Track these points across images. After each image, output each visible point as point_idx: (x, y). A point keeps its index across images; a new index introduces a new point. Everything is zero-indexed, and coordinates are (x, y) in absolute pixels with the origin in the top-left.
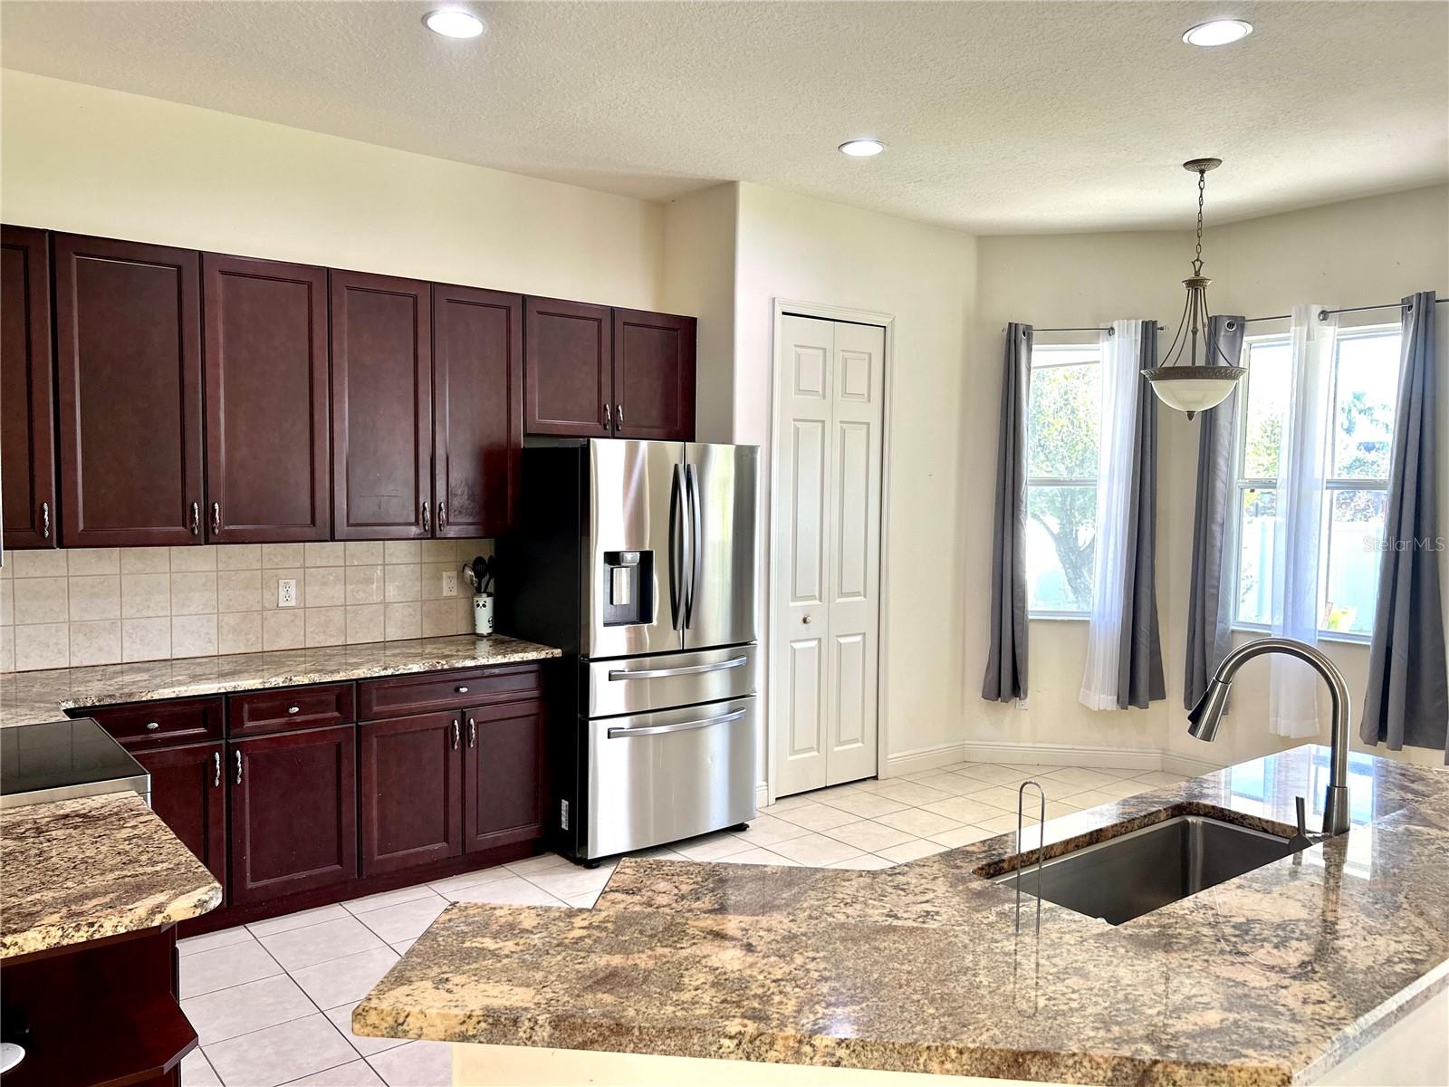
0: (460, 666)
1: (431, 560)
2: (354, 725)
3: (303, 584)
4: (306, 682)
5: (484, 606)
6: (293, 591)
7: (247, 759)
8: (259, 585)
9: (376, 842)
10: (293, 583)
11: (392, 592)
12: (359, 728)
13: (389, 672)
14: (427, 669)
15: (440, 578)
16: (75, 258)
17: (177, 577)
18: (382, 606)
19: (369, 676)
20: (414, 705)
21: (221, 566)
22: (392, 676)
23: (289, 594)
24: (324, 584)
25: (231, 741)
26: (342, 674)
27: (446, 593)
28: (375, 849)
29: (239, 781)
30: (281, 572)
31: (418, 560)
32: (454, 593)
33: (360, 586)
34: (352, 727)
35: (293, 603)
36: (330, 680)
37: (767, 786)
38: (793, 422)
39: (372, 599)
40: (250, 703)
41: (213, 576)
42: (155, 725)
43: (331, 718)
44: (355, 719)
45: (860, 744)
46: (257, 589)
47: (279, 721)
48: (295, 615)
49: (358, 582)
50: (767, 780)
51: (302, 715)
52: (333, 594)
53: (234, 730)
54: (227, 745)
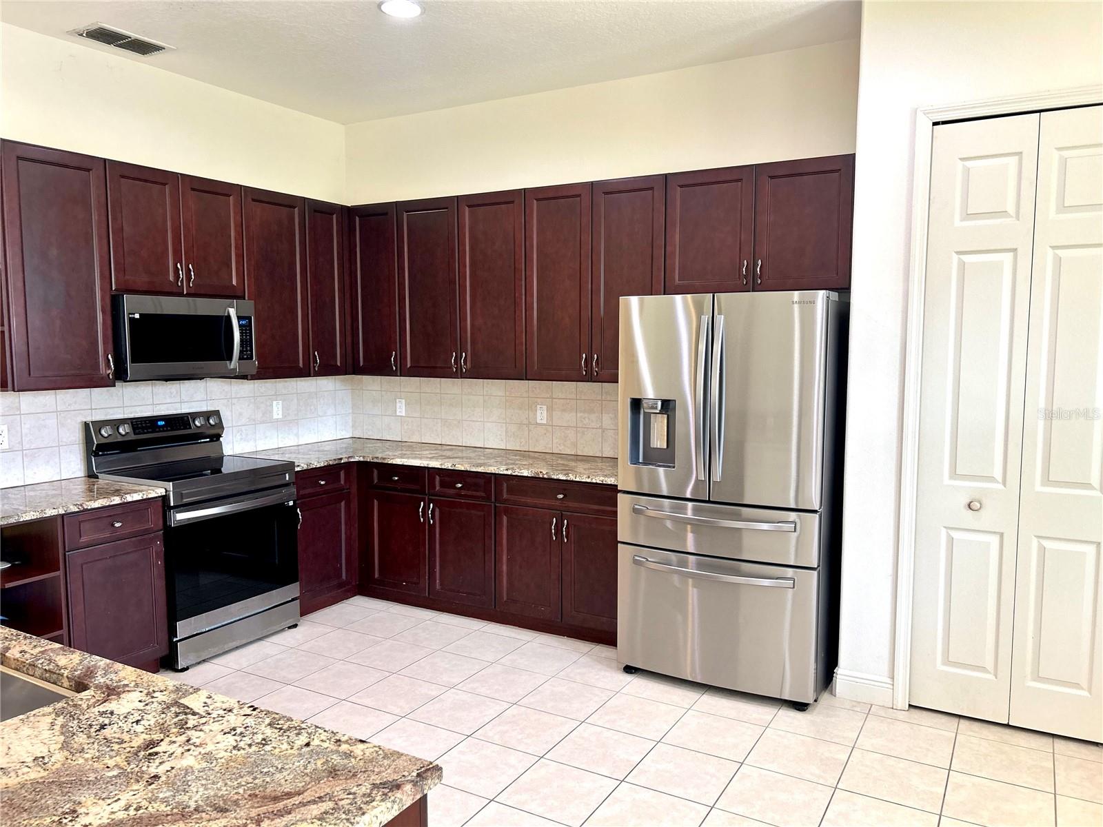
0: (555, 478)
2: (493, 504)
3: (550, 410)
9: (505, 589)
10: (545, 407)
12: (496, 507)
13: (509, 472)
14: (533, 475)
19: (498, 473)
20: (529, 500)
22: (511, 475)
23: (541, 416)
24: (564, 411)
25: (430, 497)
29: (432, 522)
30: (539, 400)
35: (544, 422)
36: (474, 470)
37: (893, 685)
38: (955, 257)
39: (593, 425)
40: (439, 476)
41: (504, 399)
42: (396, 478)
43: (482, 497)
44: (493, 500)
45: (1085, 693)
46: (526, 410)
47: (452, 491)
48: (546, 430)
49: (584, 412)
50: (893, 678)
51: (464, 489)
52: (569, 418)
53: (431, 491)
54: (428, 499)
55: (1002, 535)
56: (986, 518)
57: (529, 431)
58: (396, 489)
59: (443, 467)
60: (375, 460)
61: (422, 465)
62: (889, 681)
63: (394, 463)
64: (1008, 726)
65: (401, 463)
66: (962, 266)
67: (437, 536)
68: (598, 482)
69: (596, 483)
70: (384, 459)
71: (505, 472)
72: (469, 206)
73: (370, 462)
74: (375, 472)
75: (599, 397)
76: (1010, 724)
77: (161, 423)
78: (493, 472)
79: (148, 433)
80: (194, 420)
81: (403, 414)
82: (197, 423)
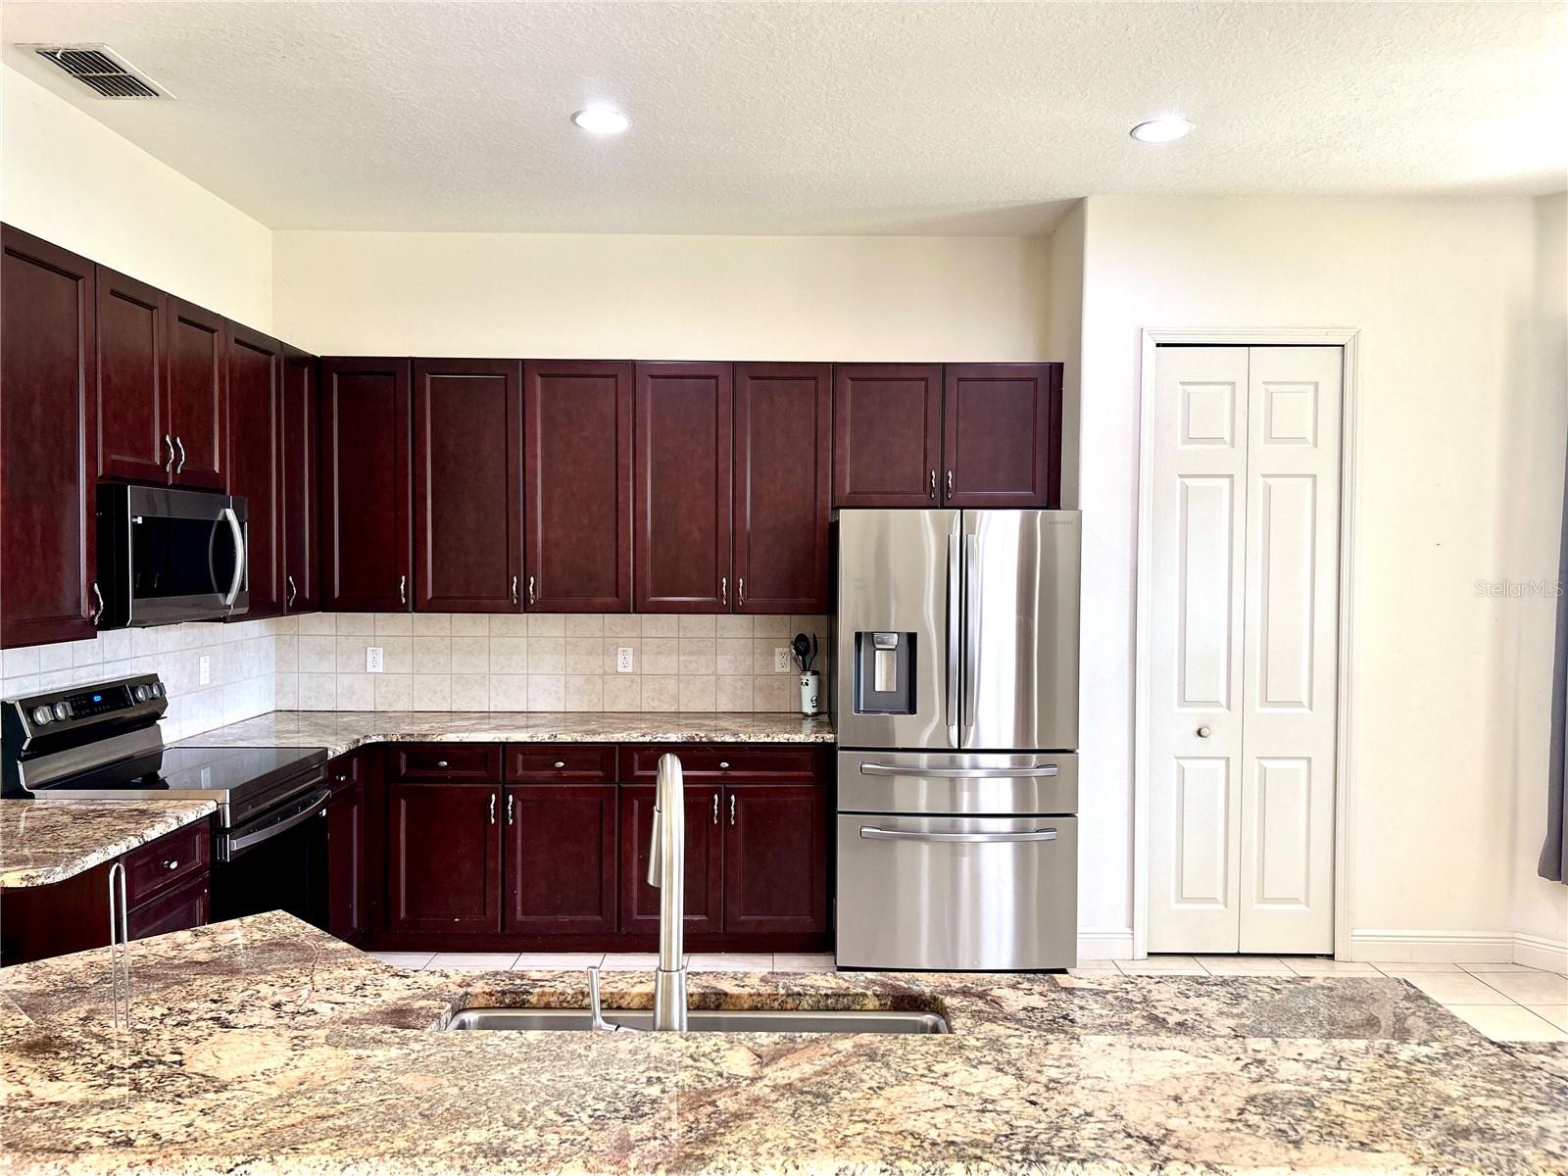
0: (719, 740)
1: (763, 635)
2: (616, 786)
3: (638, 653)
4: (569, 740)
5: (807, 684)
6: (630, 658)
7: (520, 803)
8: (600, 651)
9: (635, 901)
10: (630, 650)
11: (724, 664)
12: (620, 788)
13: (647, 739)
14: (684, 740)
15: (772, 654)
16: (428, 377)
17: (533, 641)
18: (714, 678)
19: (627, 740)
21: (569, 633)
22: (650, 743)
23: (625, 662)
24: (660, 653)
25: (506, 786)
26: (602, 736)
27: (778, 669)
28: (635, 909)
29: (511, 822)
30: (620, 641)
31: (749, 634)
32: (787, 670)
33: (694, 658)
34: (614, 788)
35: (629, 670)
36: (591, 740)
37: (1133, 934)
38: (1178, 479)
39: (703, 671)
40: (524, 754)
41: (562, 641)
42: (445, 763)
43: (597, 777)
44: (617, 780)
45: (1303, 907)
46: (599, 655)
47: (547, 773)
48: (632, 681)
49: (691, 653)
50: (1132, 927)
51: (567, 770)
52: (668, 663)
53: (508, 777)
54: (504, 788)
55: (1228, 759)
56: (1214, 744)
57: (604, 683)
58: (444, 780)
59: (535, 740)
60: (408, 739)
61: (497, 740)
62: (1129, 931)
63: (444, 740)
64: (1238, 955)
65: (457, 740)
66: (1186, 489)
67: (519, 841)
68: (782, 740)
69: (779, 743)
70: (425, 735)
71: (641, 740)
72: (542, 376)
73: (397, 742)
74: (404, 756)
75: (712, 634)
76: (1241, 952)
77: (97, 699)
78: (621, 740)
79: (87, 715)
80: (134, 691)
81: (380, 669)
82: (140, 695)
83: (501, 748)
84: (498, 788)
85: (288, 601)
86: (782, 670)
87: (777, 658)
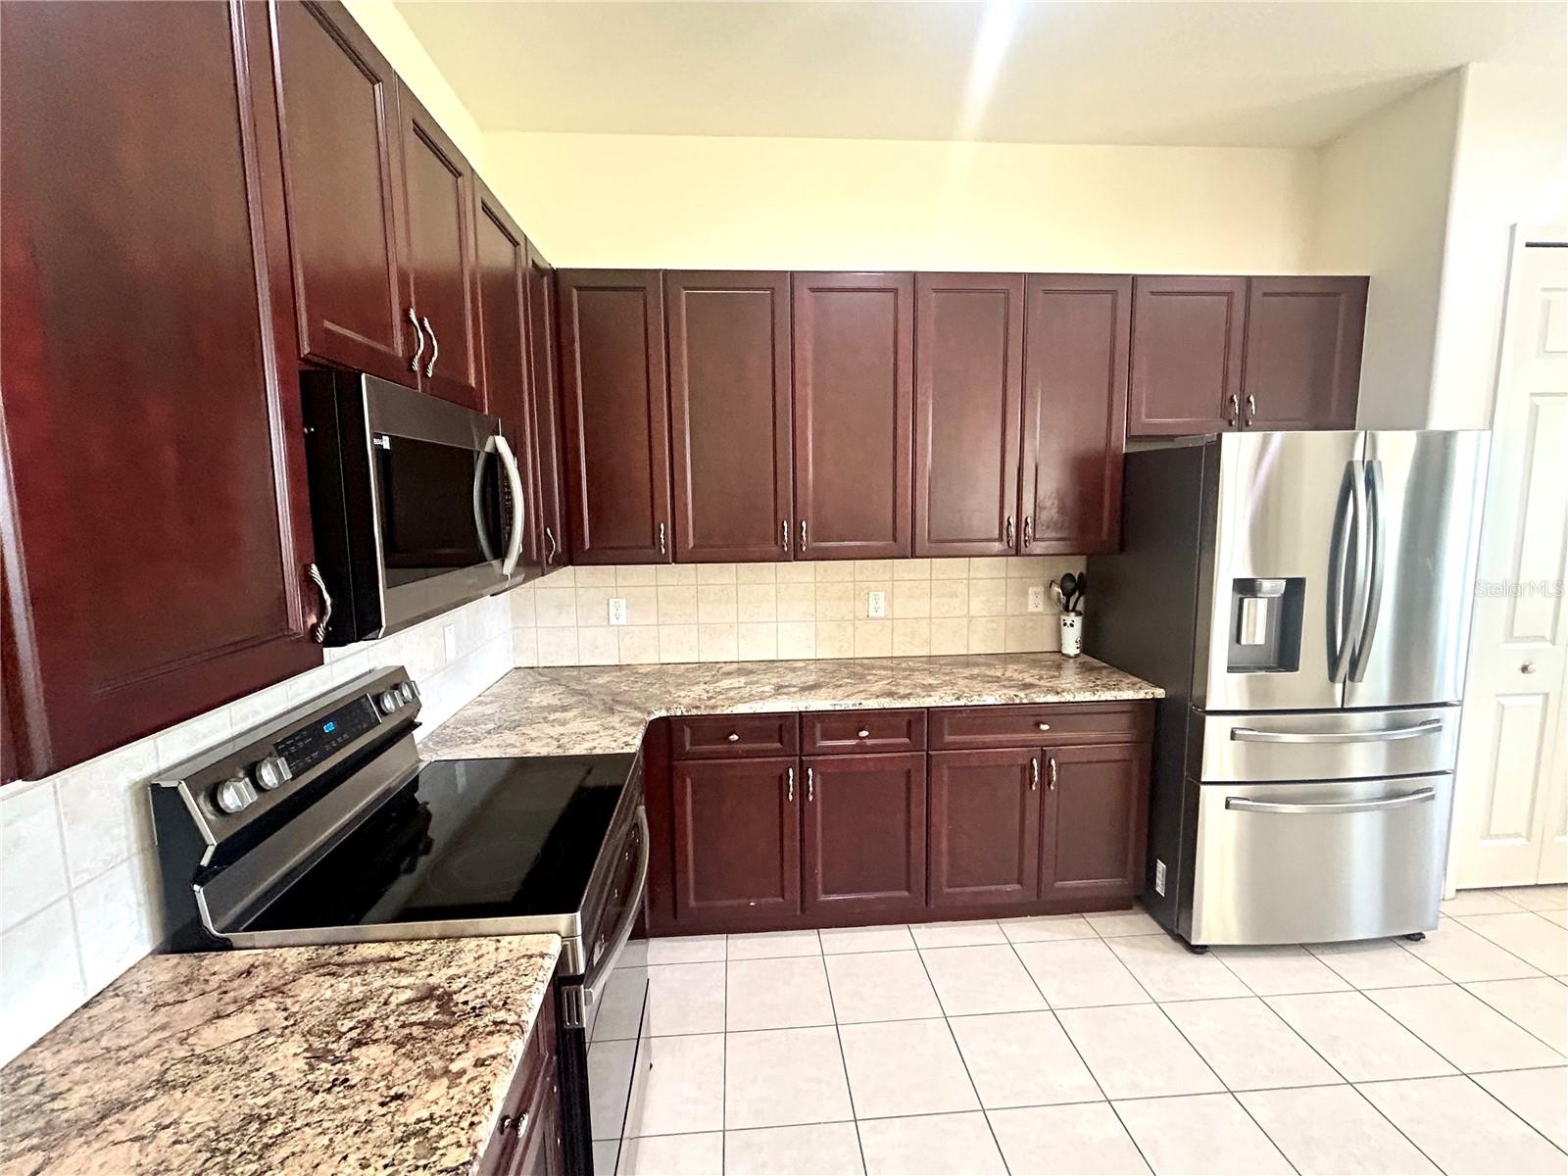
0: (1041, 701)
1: (1016, 574)
2: (925, 753)
3: (890, 597)
4: (876, 706)
5: (1072, 625)
7: (818, 777)
8: (851, 596)
9: (945, 875)
10: (882, 595)
11: (977, 606)
13: (962, 702)
14: (1003, 702)
15: (1025, 594)
16: (683, 292)
18: (966, 621)
19: (941, 705)
20: (988, 738)
21: (818, 578)
22: (963, 707)
23: (878, 605)
24: (911, 596)
25: (804, 758)
26: (912, 700)
27: (1031, 609)
28: (944, 880)
30: (871, 585)
31: (1003, 575)
32: (1041, 609)
33: (945, 600)
34: (923, 756)
35: (881, 614)
36: (902, 706)
38: (1528, 398)
39: (956, 613)
40: (824, 723)
41: (812, 587)
42: (736, 737)
43: (902, 745)
46: (849, 599)
47: (848, 743)
48: (884, 626)
49: (943, 595)
51: (872, 739)
52: (919, 606)
53: (807, 748)
54: (801, 761)
55: (1547, 696)
56: (1536, 680)
57: (855, 629)
58: (734, 755)
59: (838, 708)
60: (694, 712)
61: (795, 709)
63: (735, 711)
65: (750, 711)
66: (1536, 409)
67: (819, 819)
70: (712, 708)
71: (955, 704)
72: (814, 290)
73: (683, 717)
74: (688, 731)
76: (1538, 883)
77: (329, 728)
78: (934, 704)
79: (313, 764)
80: (378, 699)
81: (623, 621)
82: (388, 703)
83: (798, 717)
84: (795, 761)
85: (547, 557)
86: (1036, 610)
87: (1031, 598)
